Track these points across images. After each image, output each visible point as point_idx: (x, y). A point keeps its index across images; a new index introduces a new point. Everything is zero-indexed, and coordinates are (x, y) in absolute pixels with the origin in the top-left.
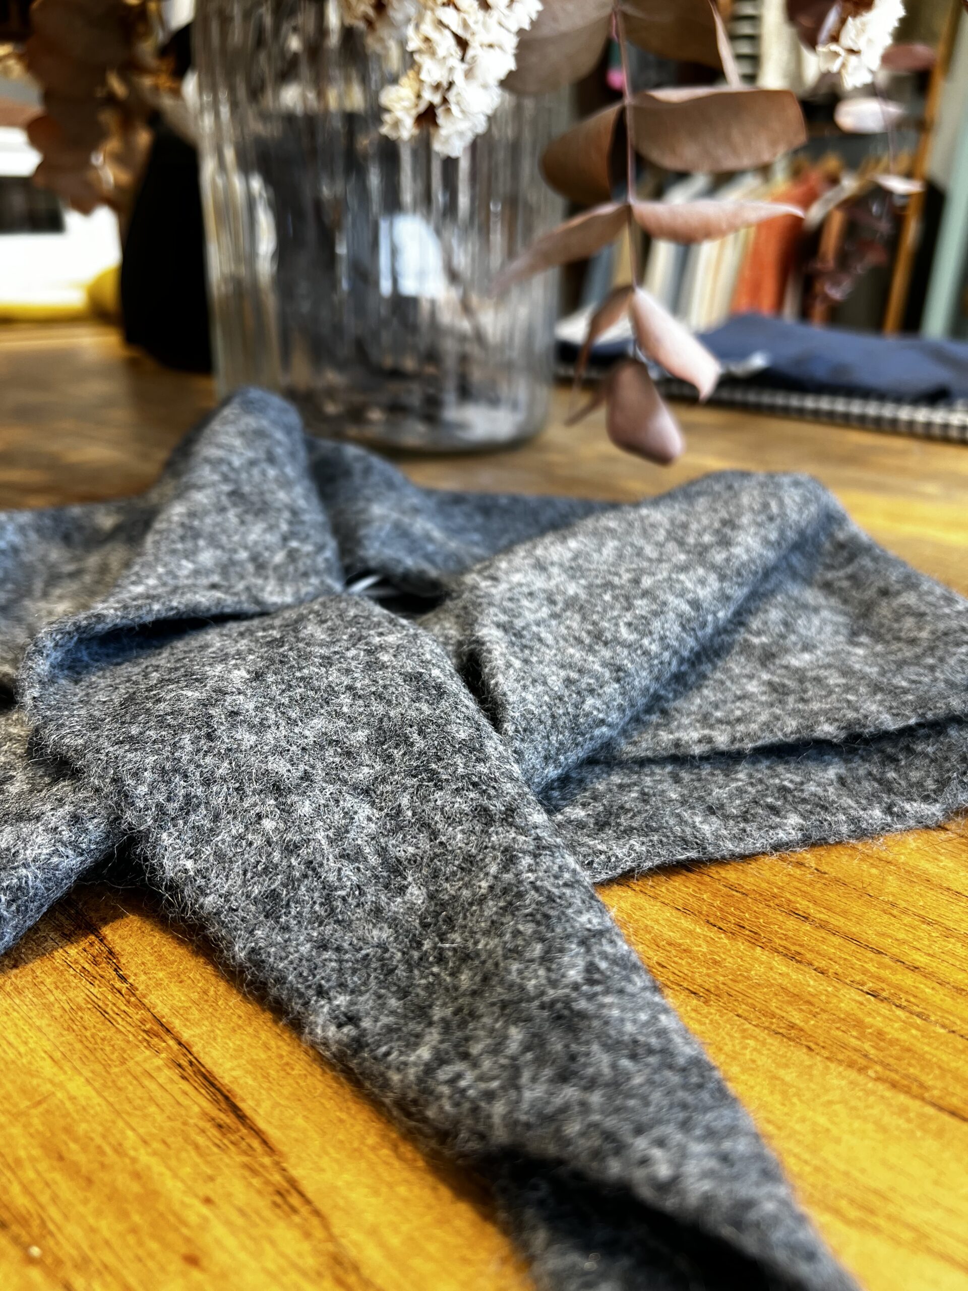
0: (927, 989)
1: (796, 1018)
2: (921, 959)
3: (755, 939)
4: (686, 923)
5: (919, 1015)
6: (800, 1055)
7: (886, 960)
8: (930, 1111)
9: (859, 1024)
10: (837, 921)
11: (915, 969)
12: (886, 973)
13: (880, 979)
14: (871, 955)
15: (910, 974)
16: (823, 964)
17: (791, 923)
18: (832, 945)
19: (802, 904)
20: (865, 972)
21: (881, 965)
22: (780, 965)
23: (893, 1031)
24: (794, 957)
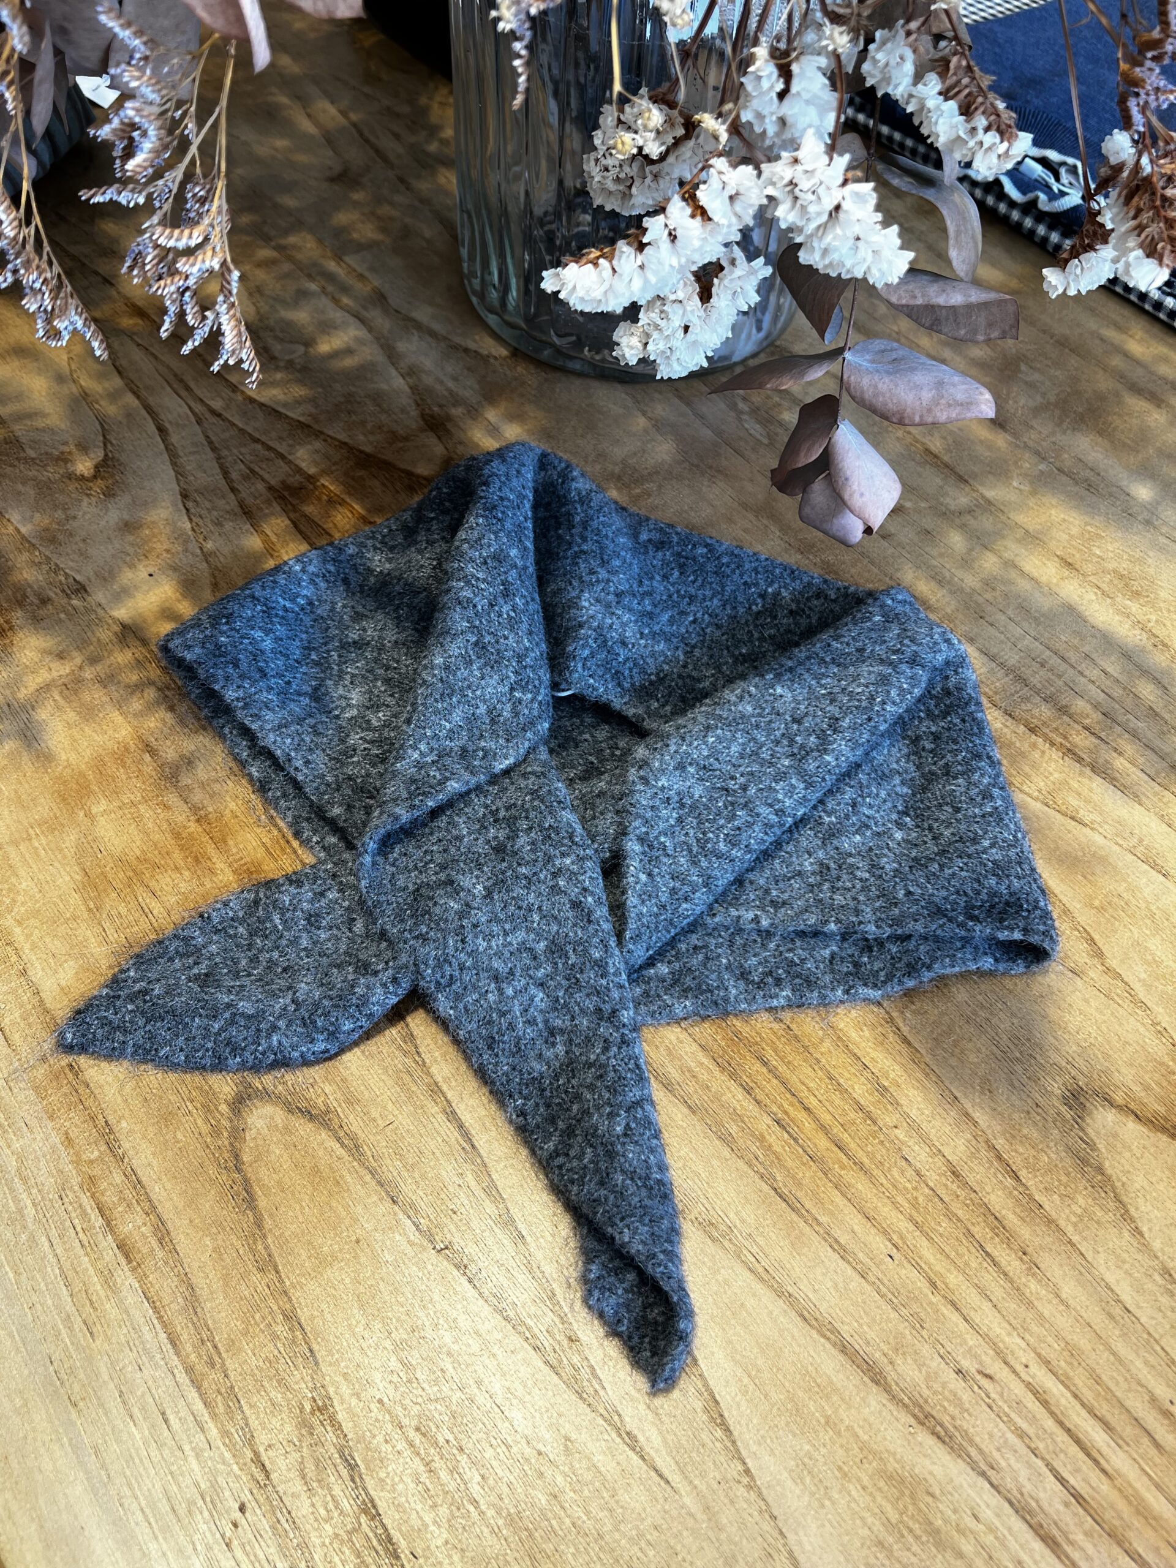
0: (808, 1124)
1: (734, 1129)
2: (812, 1102)
3: (734, 1076)
4: (700, 1055)
5: (795, 1140)
6: (726, 1152)
7: (795, 1101)
8: (773, 1193)
9: (762, 1139)
10: (782, 1069)
11: (807, 1109)
12: (790, 1110)
13: (786, 1113)
14: (788, 1096)
15: (803, 1112)
16: (761, 1096)
17: (758, 1066)
18: (772, 1086)
19: (769, 1054)
20: (780, 1106)
21: (792, 1104)
22: (740, 1094)
23: (777, 1148)
24: (748, 1091)
